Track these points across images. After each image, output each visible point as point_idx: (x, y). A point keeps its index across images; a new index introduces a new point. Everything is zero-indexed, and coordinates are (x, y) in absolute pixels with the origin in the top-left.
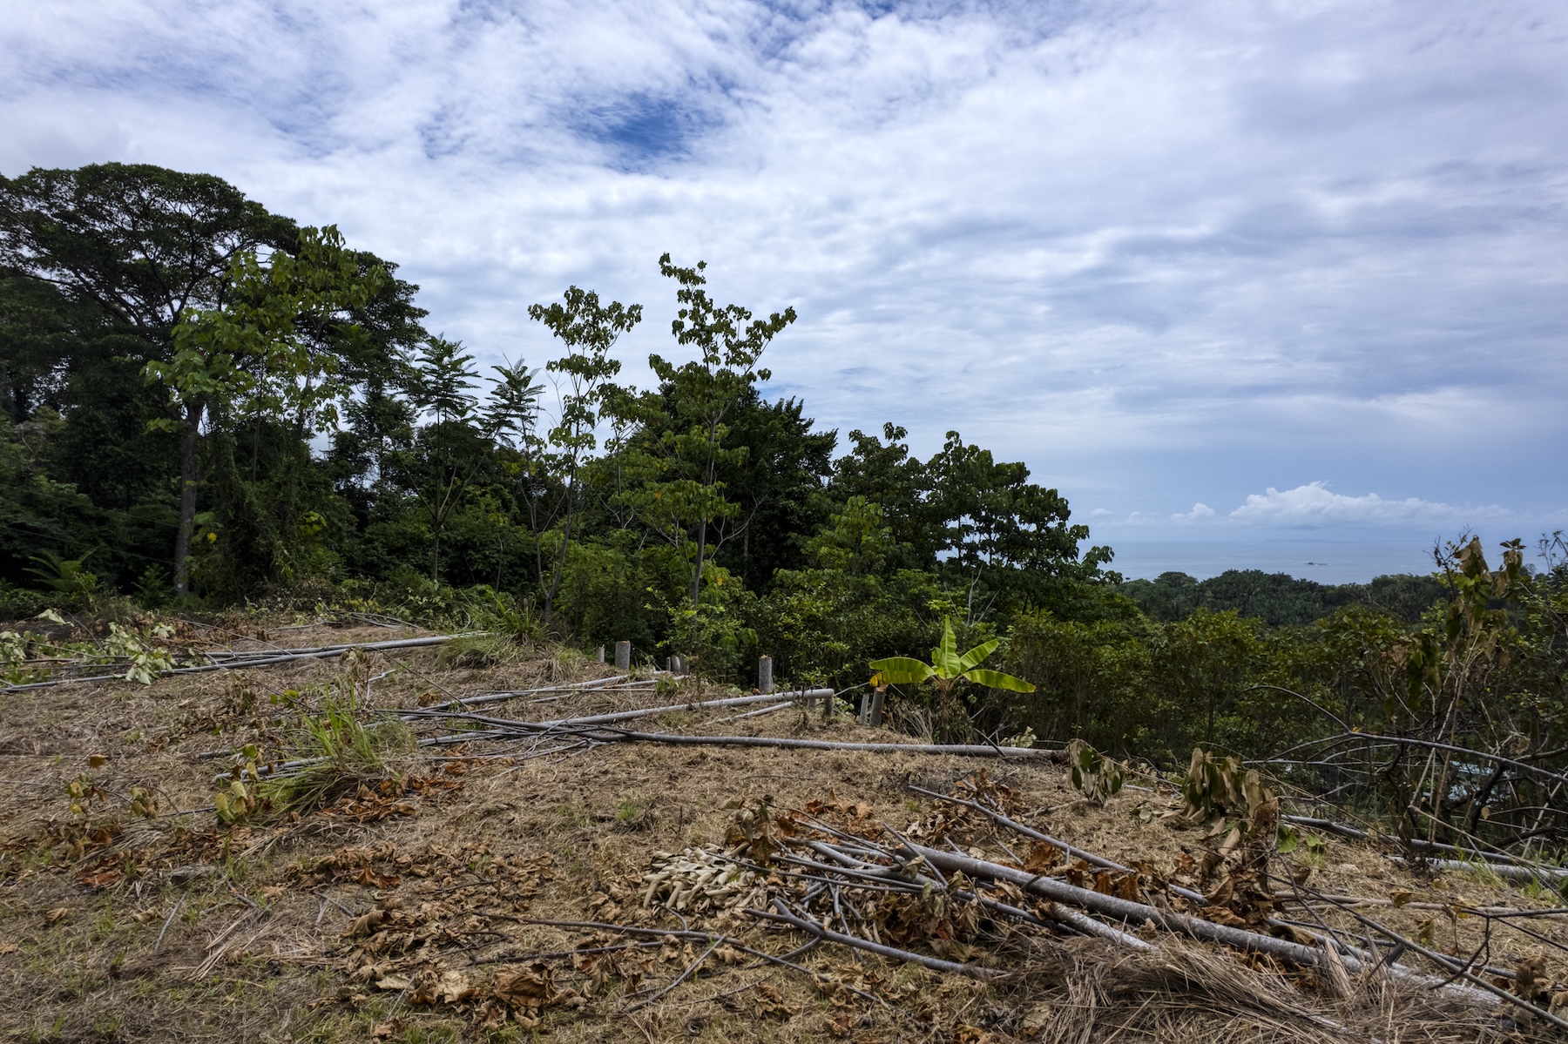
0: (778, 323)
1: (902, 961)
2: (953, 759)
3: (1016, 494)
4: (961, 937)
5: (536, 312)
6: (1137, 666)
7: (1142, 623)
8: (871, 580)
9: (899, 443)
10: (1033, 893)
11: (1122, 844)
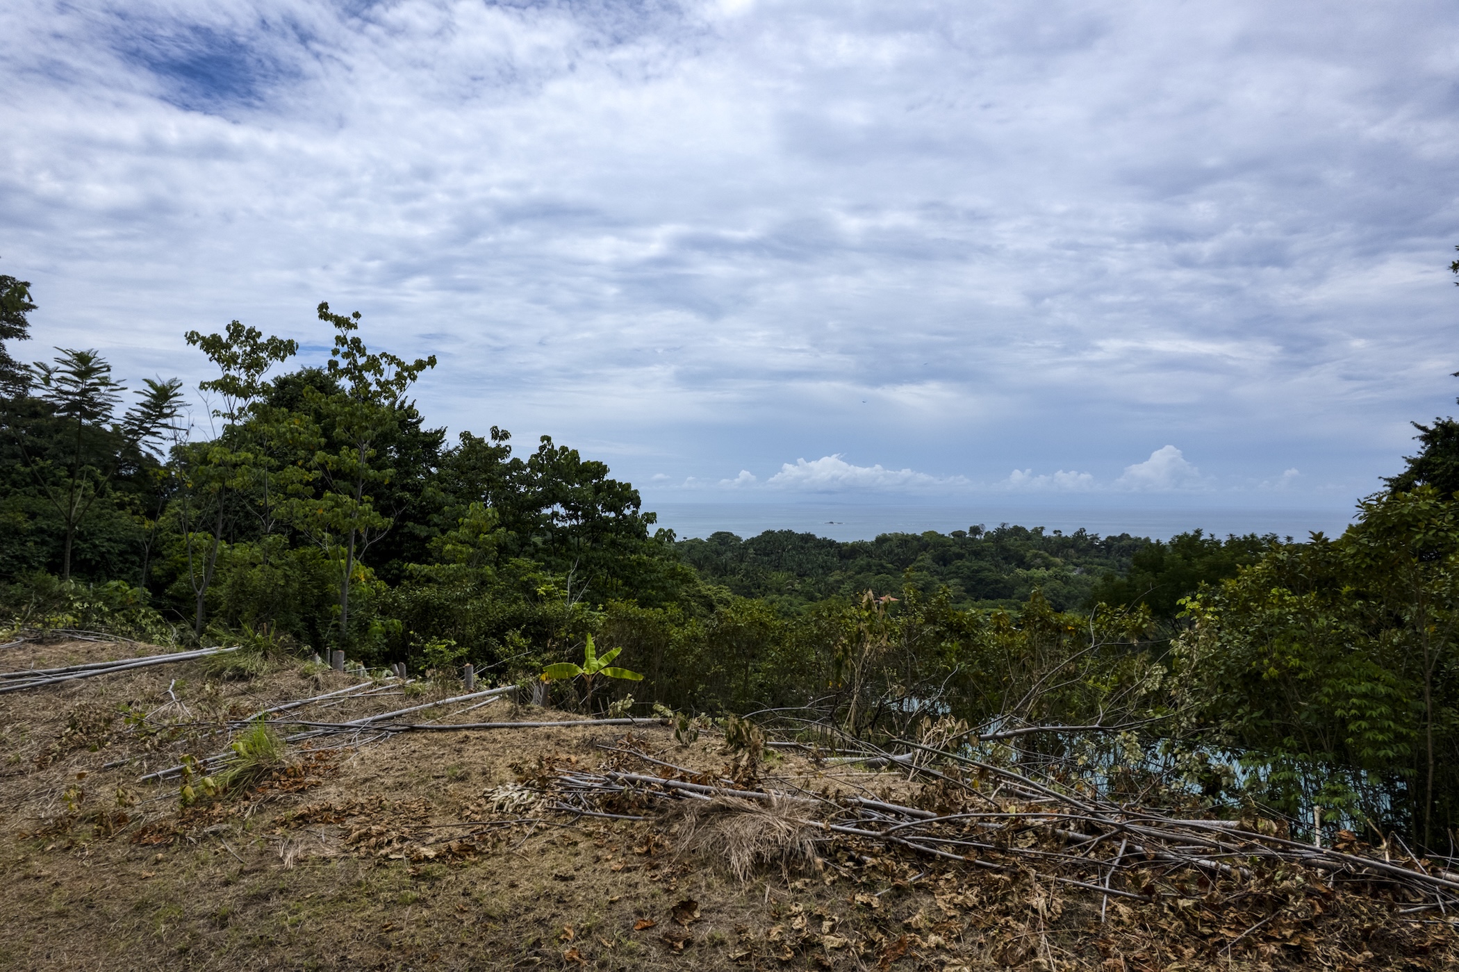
0: (420, 365)
1: (617, 819)
2: (609, 727)
3: (598, 489)
4: (640, 807)
5: (192, 338)
6: (696, 639)
7: (697, 586)
8: (489, 570)
9: (503, 444)
10: (667, 787)
11: (699, 764)
